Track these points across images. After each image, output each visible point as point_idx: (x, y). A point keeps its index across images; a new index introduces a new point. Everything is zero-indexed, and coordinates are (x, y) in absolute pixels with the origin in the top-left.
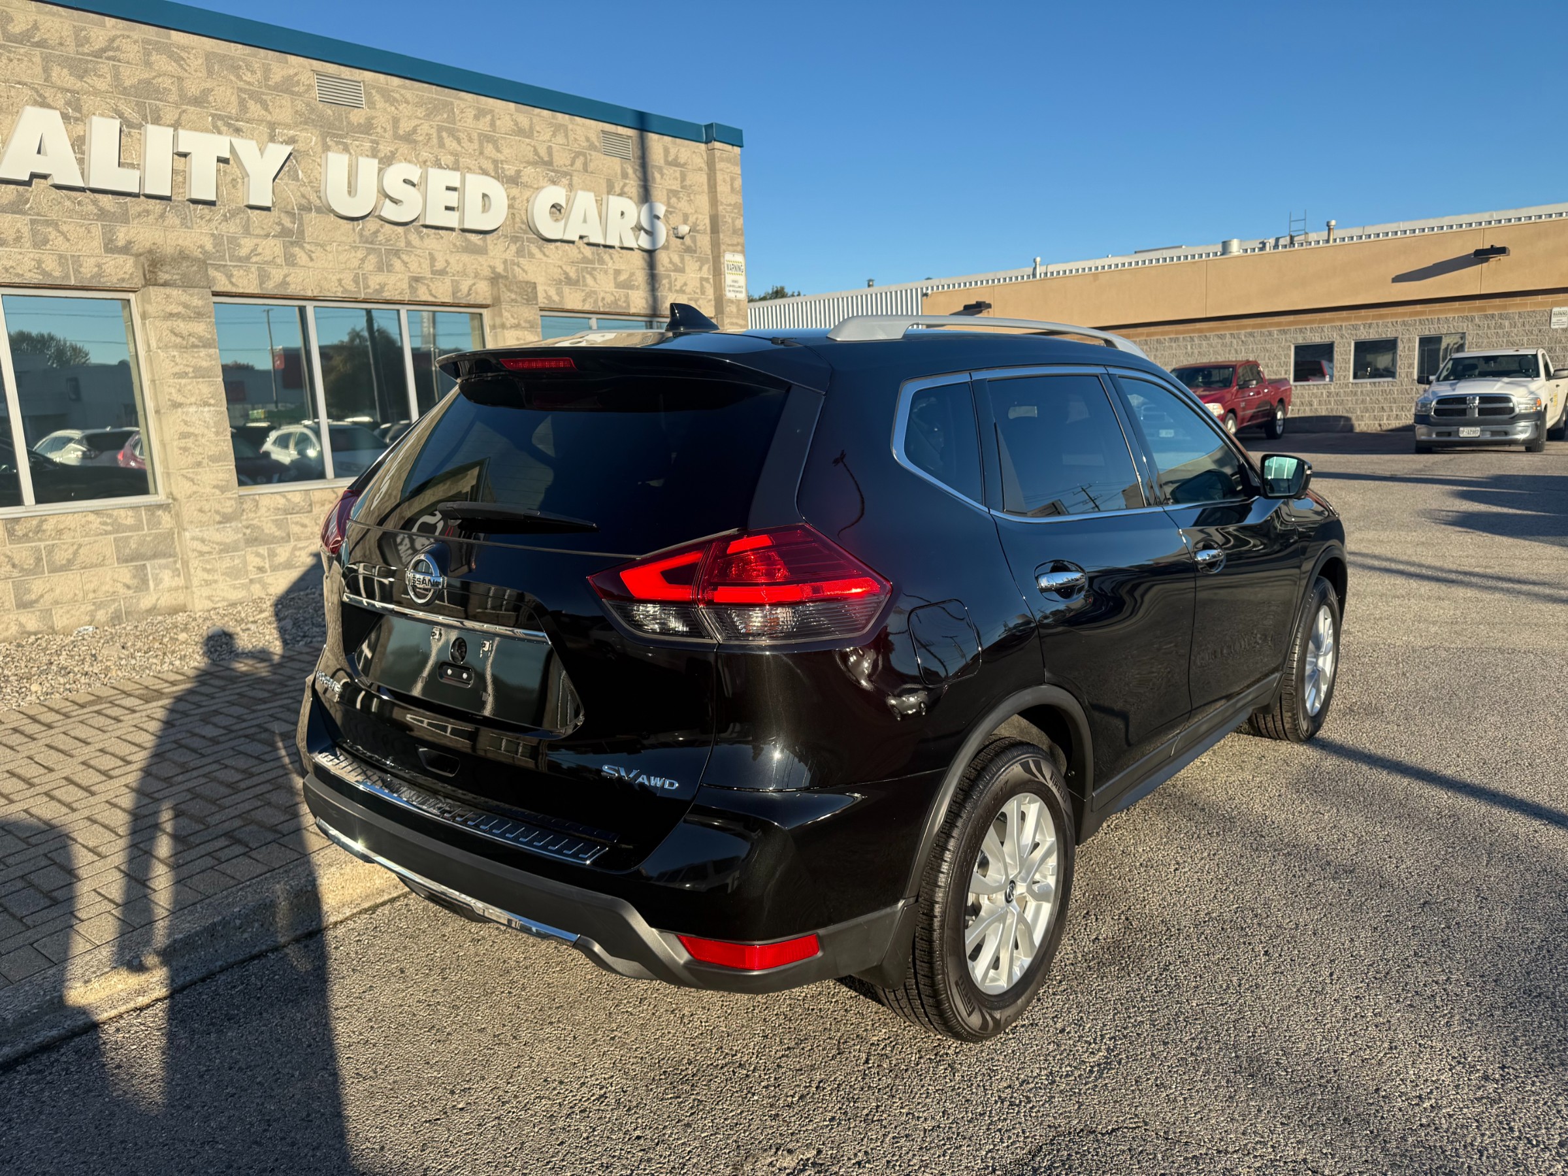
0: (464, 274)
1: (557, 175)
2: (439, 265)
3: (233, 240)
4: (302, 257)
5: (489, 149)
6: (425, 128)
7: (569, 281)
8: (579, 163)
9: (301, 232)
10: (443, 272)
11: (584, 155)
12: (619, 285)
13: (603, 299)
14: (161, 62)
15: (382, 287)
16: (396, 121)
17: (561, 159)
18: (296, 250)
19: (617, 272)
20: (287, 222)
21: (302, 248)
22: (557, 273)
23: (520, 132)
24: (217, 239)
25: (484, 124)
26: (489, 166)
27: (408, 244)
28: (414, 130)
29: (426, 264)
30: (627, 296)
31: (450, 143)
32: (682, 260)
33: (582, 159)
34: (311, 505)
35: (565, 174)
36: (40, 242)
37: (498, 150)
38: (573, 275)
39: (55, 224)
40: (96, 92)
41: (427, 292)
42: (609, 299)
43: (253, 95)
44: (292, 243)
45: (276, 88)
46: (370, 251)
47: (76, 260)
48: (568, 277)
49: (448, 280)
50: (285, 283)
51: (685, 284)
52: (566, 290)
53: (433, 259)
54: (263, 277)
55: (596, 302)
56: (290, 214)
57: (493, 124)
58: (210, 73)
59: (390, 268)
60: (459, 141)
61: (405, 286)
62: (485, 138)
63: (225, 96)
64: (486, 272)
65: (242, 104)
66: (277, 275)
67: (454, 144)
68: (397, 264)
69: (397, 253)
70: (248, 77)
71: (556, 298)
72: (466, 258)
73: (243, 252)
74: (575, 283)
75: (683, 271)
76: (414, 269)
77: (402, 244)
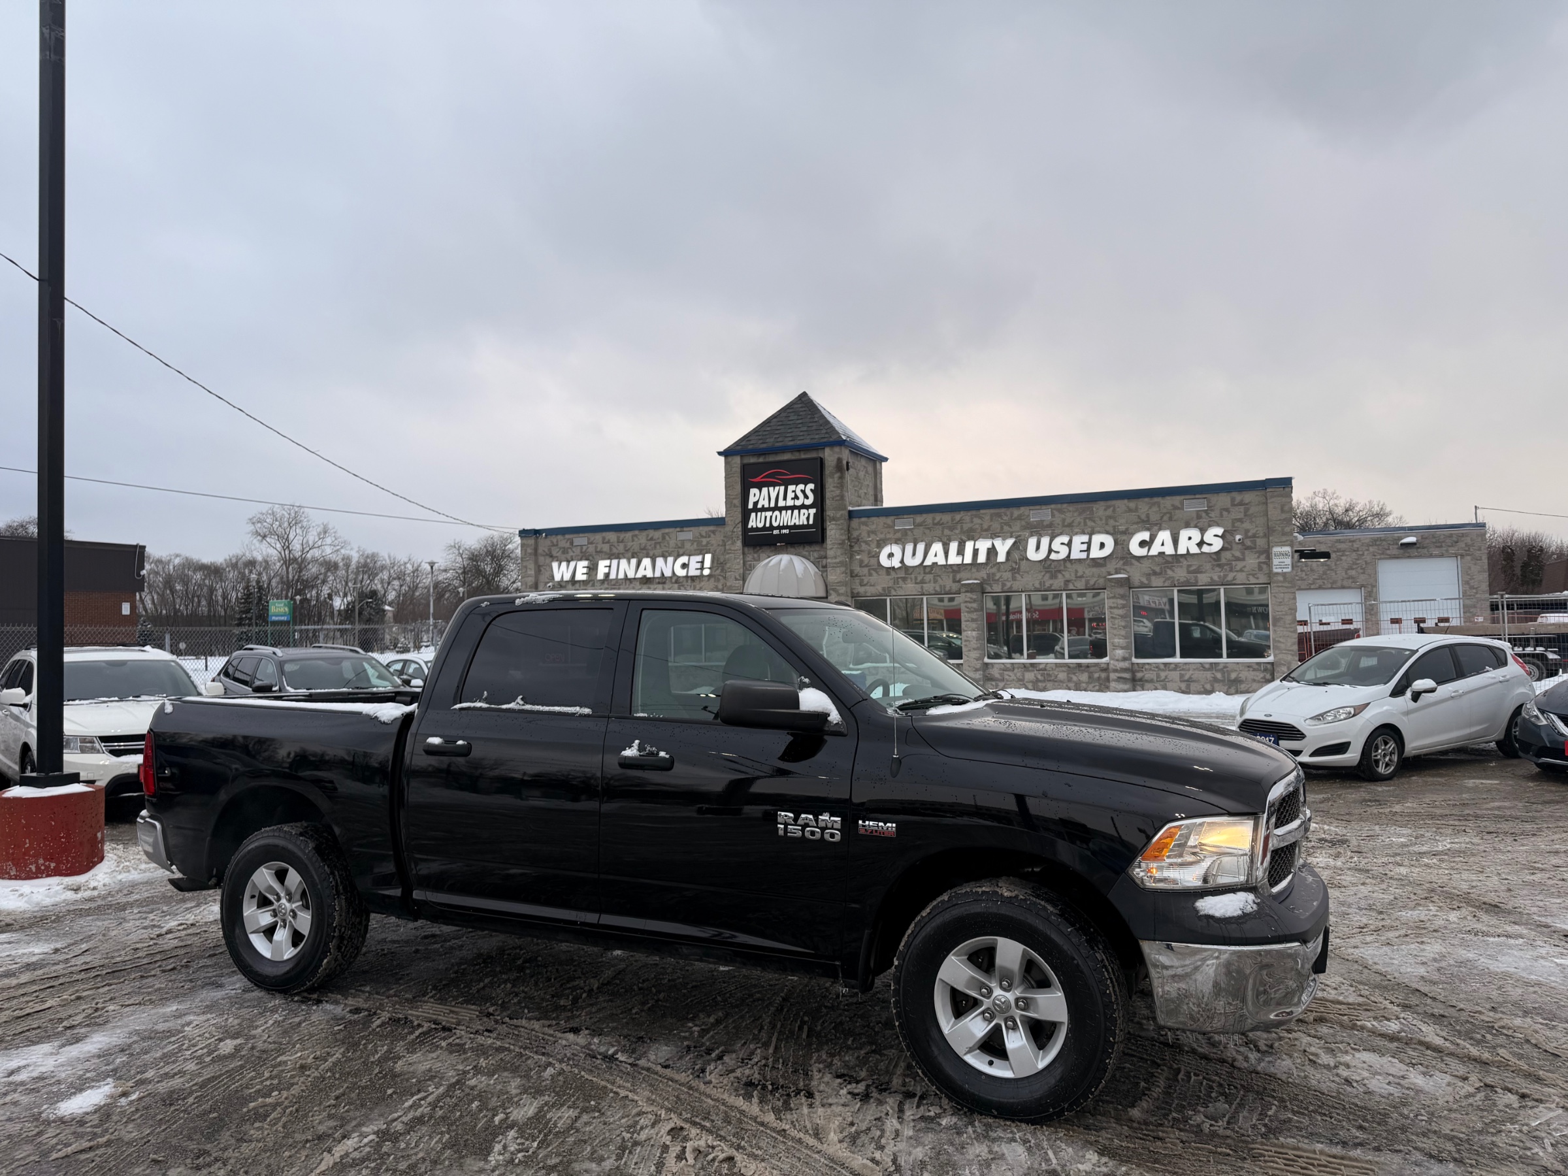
0: (1093, 576)
1: (1146, 527)
2: (1079, 574)
3: (994, 574)
4: (1017, 578)
5: (1112, 522)
6: (1078, 519)
7: (1155, 573)
8: (1166, 518)
9: (1019, 568)
10: (1082, 577)
11: (1170, 513)
12: (1189, 572)
13: (1178, 580)
14: (977, 521)
15: (1051, 585)
16: (1064, 520)
17: (1154, 517)
19: (1189, 566)
20: (1014, 565)
21: (1019, 574)
22: (1148, 571)
23: (1130, 510)
24: (988, 575)
25: (1109, 512)
26: (1110, 529)
28: (1073, 522)
29: (1073, 575)
31: (1090, 523)
32: (1243, 554)
33: (1168, 515)
35: (1156, 524)
36: (936, 581)
37: (1116, 521)
38: (1157, 569)
39: (939, 576)
40: (956, 534)
41: (1072, 585)
42: (1182, 580)
43: (1005, 524)
44: (1014, 573)
45: (1015, 519)
46: (1047, 572)
47: (945, 586)
49: (1083, 580)
50: (1011, 587)
51: (1245, 567)
52: (1153, 578)
53: (1076, 571)
54: (1003, 585)
55: (1173, 581)
56: (1016, 563)
57: (1114, 511)
58: (991, 520)
59: (1056, 577)
60: (1094, 522)
61: (1062, 584)
62: (1110, 517)
63: (996, 526)
65: (1002, 528)
66: (1008, 584)
67: (1093, 524)
68: (1060, 576)
69: (1060, 571)
70: (1005, 518)
71: (1146, 582)
72: (1094, 570)
73: (997, 578)
74: (1160, 574)
75: (1243, 559)
76: (1067, 576)
77: (1062, 568)
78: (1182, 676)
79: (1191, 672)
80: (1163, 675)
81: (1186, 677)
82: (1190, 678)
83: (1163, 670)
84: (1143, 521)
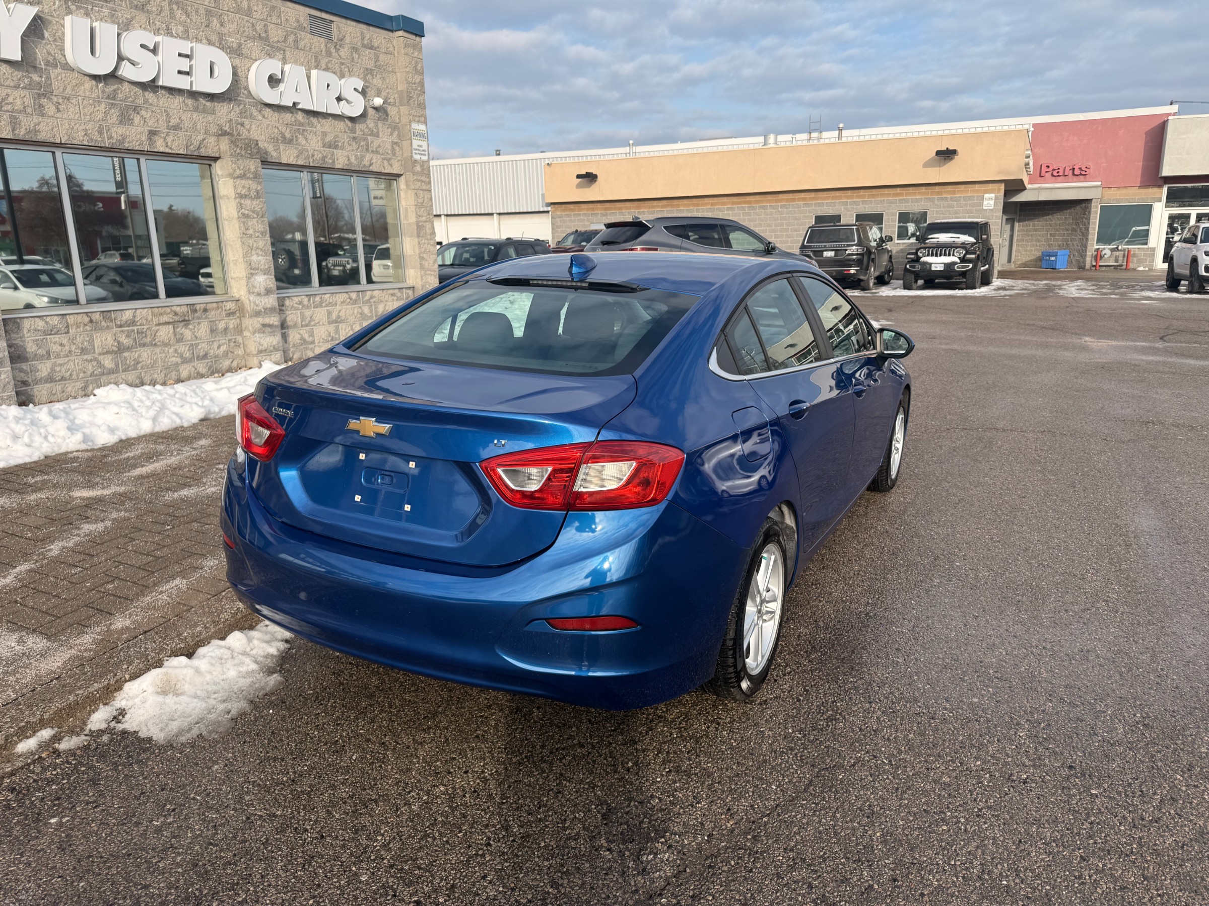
0: (195, 130)
1: (272, 50)
2: (173, 122)
4: (50, 109)
7: (284, 140)
8: (291, 38)
9: (48, 86)
10: (176, 128)
11: (295, 34)
12: (326, 145)
13: (313, 156)
15: (124, 138)
17: (275, 34)
18: (44, 101)
19: (324, 134)
20: (35, 76)
21: (50, 99)
22: (274, 133)
25: (209, 1)
26: (214, 38)
27: (146, 101)
28: (148, 2)
29: (162, 120)
30: (333, 154)
33: (293, 37)
34: (67, 327)
35: (279, 49)
37: (222, 25)
38: (288, 135)
41: (164, 144)
42: (318, 156)
44: (39, 95)
46: (112, 106)
48: (284, 137)
49: (181, 135)
50: (35, 131)
51: (379, 146)
52: (283, 147)
53: (168, 116)
54: (14, 123)
55: (307, 158)
59: (130, 122)
61: (144, 138)
64: (213, 129)
66: (27, 123)
68: (137, 119)
69: (136, 109)
71: (274, 154)
74: (290, 141)
75: (377, 135)
76: (152, 123)
77: (140, 101)
78: (329, 313)
79: (338, 308)
80: (308, 313)
81: (334, 317)
82: (339, 317)
83: (308, 307)
84: (260, 37)
